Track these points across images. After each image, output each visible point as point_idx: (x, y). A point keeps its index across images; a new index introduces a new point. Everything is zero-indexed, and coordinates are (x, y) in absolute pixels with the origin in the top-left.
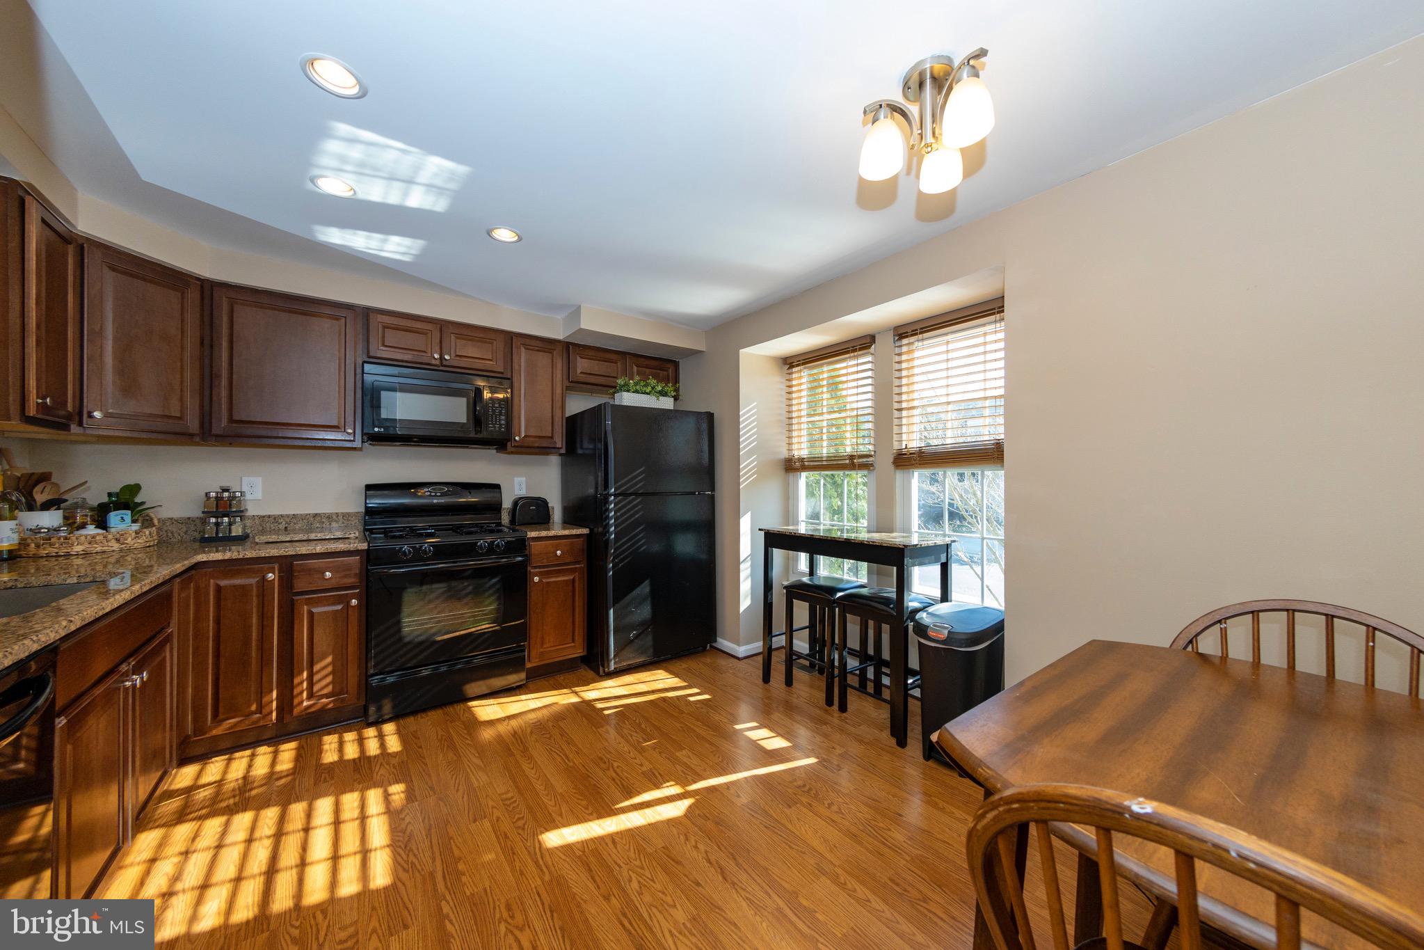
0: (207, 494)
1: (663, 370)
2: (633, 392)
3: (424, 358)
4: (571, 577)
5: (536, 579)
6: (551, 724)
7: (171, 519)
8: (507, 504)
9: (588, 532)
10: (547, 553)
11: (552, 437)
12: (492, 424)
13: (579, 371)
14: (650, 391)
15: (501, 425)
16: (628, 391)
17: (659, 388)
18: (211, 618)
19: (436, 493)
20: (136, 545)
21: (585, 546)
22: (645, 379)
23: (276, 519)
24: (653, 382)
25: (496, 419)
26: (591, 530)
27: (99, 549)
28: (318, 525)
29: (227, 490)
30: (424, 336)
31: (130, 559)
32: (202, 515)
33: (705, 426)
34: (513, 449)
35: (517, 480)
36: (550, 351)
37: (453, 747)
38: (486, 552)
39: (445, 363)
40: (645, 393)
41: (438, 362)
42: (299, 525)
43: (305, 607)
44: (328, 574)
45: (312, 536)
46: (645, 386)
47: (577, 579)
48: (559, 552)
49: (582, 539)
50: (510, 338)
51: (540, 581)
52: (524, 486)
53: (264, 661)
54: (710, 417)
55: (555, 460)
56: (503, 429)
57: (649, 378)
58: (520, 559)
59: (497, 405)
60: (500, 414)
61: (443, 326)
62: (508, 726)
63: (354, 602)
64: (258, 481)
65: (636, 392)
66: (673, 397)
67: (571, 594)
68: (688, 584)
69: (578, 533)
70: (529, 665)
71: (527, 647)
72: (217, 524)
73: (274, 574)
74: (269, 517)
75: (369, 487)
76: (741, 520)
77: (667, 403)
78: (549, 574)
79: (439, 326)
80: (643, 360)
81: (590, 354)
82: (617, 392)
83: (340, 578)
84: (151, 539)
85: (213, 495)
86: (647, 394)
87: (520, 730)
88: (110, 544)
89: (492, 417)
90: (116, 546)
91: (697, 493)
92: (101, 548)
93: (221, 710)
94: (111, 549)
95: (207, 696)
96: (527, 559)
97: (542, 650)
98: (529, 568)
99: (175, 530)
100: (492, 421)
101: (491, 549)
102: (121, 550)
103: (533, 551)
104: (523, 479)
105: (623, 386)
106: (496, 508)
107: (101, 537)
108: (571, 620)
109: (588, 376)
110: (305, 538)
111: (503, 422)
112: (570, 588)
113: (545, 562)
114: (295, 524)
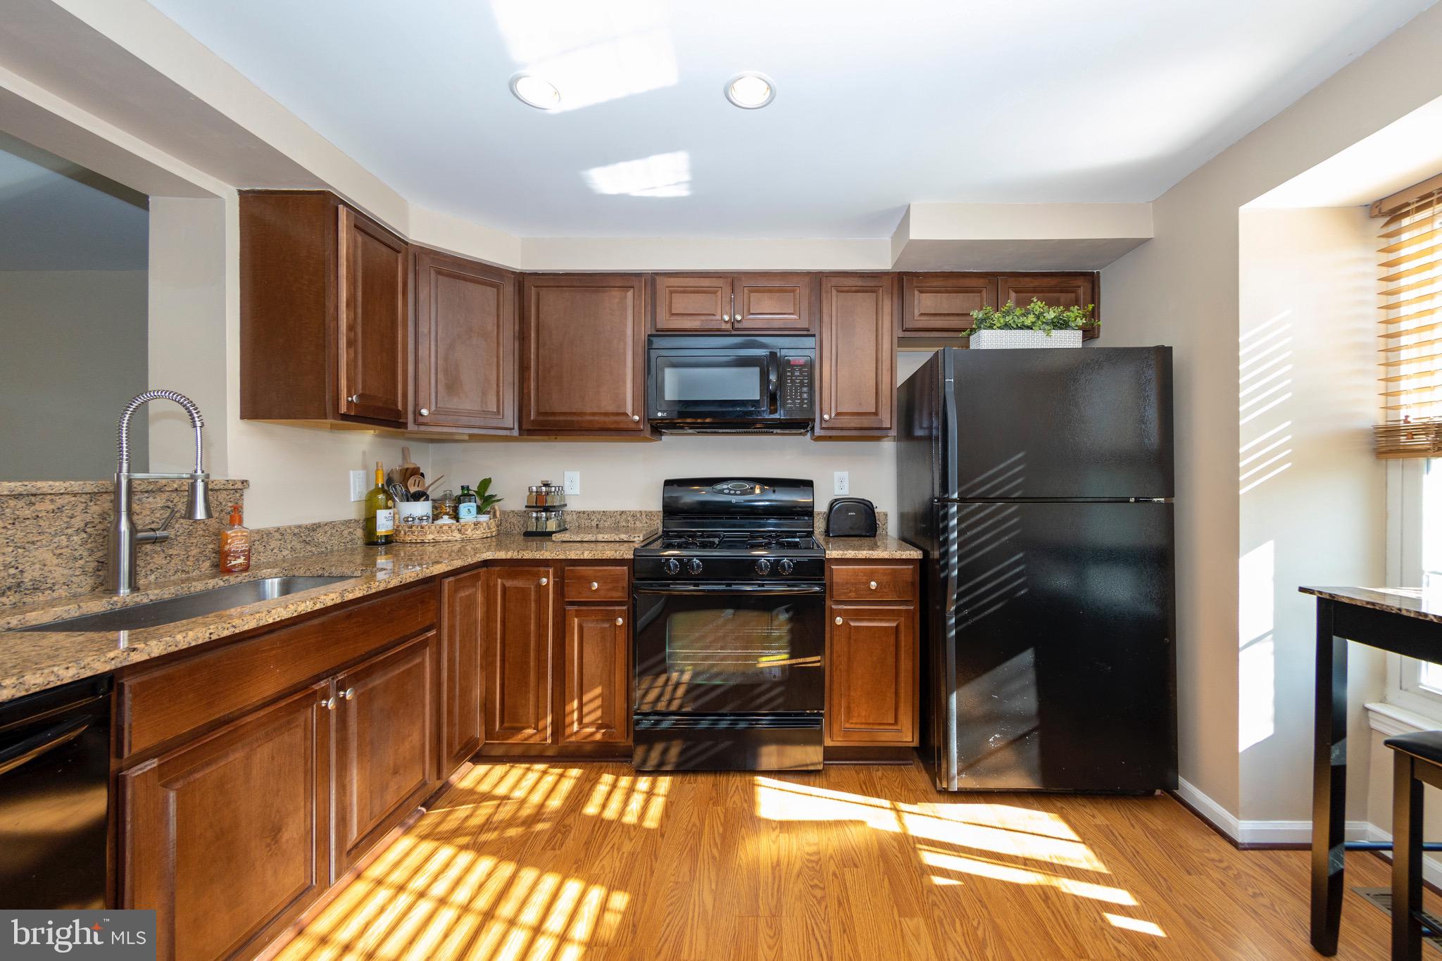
0: (530, 488)
1: (1067, 292)
2: (1000, 328)
3: (714, 322)
4: (894, 624)
5: (839, 621)
6: (832, 867)
7: (513, 511)
8: (821, 507)
9: (921, 557)
10: (855, 584)
11: (876, 414)
12: (791, 399)
13: (917, 313)
14: (1033, 323)
15: (802, 400)
16: (991, 327)
17: (1051, 315)
18: (499, 619)
19: (735, 491)
20: (474, 536)
21: (918, 578)
22: (1022, 303)
23: (589, 515)
24: (1037, 305)
25: (796, 392)
26: (926, 553)
27: (445, 538)
28: (624, 524)
29: (546, 485)
30: (713, 295)
31: (469, 549)
32: (525, 509)
33: (1152, 374)
34: (823, 433)
35: (837, 474)
36: (873, 290)
37: (694, 854)
38: (768, 575)
39: (737, 325)
40: (1023, 327)
41: (729, 326)
42: (609, 523)
43: (576, 620)
44: (595, 585)
45: (600, 537)
46: (1024, 315)
47: (902, 628)
48: (873, 584)
49: (911, 567)
50: (818, 280)
51: (845, 623)
52: (846, 484)
53: (541, 676)
54: (1163, 355)
55: (888, 447)
56: (805, 406)
57: (1032, 301)
58: (817, 589)
59: (797, 374)
60: (802, 385)
61: (733, 280)
62: (774, 842)
63: (620, 621)
64: (576, 475)
65: (1007, 326)
66: (1080, 328)
67: (892, 649)
68: (1109, 668)
69: (904, 557)
70: (828, 742)
71: (827, 716)
72: (537, 518)
73: (548, 578)
74: (584, 513)
75: (668, 483)
76: (1240, 560)
77: (1070, 339)
78: (858, 615)
79: (730, 280)
80: (1027, 279)
81: (935, 284)
82: (973, 331)
83: (609, 590)
84: (488, 531)
85: (534, 489)
86: (1030, 328)
87: (786, 860)
88: (453, 535)
89: (791, 390)
90: (458, 536)
91: (1132, 500)
92: (446, 537)
93: (506, 719)
94: (455, 539)
95: (495, 700)
96: (827, 588)
97: (847, 725)
98: (828, 603)
99: (515, 523)
100: (791, 395)
101: (775, 570)
102: (463, 540)
103: (836, 579)
104: (845, 474)
105: (983, 320)
106: (808, 511)
107: (447, 528)
108: (893, 690)
109: (932, 318)
110: (593, 539)
111: (805, 396)
112: (892, 640)
113: (852, 596)
114: (605, 521)
